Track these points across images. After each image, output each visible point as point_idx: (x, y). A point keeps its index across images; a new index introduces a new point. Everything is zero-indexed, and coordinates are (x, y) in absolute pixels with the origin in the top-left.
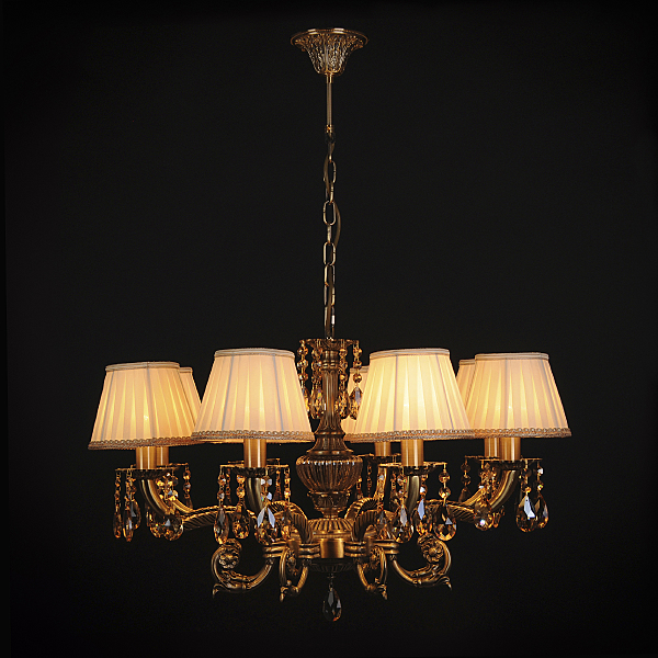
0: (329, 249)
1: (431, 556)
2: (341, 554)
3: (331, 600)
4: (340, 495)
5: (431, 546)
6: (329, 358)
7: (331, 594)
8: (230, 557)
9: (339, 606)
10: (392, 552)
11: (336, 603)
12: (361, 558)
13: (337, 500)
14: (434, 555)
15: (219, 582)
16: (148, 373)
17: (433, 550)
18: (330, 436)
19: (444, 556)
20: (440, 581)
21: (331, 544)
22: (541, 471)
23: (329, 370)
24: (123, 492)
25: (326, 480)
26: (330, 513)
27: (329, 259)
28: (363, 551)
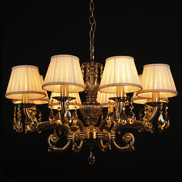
0: (92, 33)
1: (127, 139)
2: (95, 137)
3: (91, 157)
4: (95, 118)
5: (127, 135)
6: (92, 70)
7: (91, 154)
8: (55, 138)
9: (94, 158)
10: (113, 138)
11: (92, 157)
12: (102, 138)
13: (94, 119)
14: (128, 138)
15: (50, 147)
16: (27, 69)
17: (128, 136)
18: (91, 97)
19: (132, 138)
20: (131, 148)
21: (91, 134)
22: (167, 108)
23: (92, 74)
24: (17, 111)
25: (90, 113)
26: (91, 124)
27: (92, 36)
28: (103, 136)
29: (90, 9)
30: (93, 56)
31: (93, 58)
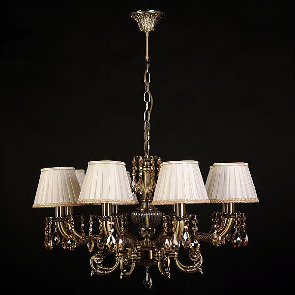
29: (145, 81)
30: (149, 146)
31: (149, 148)
